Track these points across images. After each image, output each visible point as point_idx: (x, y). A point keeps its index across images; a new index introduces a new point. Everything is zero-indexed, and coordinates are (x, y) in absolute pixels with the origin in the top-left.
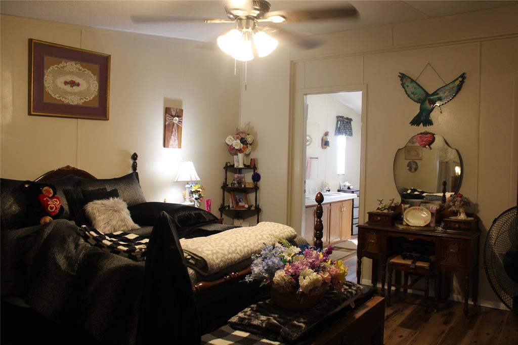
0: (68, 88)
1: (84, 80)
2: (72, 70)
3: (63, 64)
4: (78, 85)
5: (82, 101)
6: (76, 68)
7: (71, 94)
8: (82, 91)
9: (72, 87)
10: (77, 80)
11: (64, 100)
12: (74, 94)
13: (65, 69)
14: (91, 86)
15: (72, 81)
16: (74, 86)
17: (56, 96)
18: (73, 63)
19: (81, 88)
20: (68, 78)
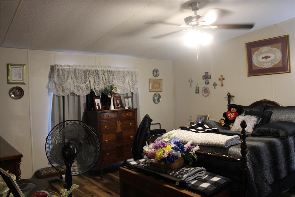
0: (264, 60)
1: (272, 54)
2: (265, 51)
3: (261, 49)
4: (269, 57)
5: (273, 65)
6: (268, 49)
7: (266, 63)
8: (272, 60)
9: (266, 59)
10: (268, 55)
11: (262, 66)
12: (268, 62)
13: (262, 51)
14: (277, 55)
15: (266, 56)
16: (267, 58)
17: (259, 66)
18: (266, 47)
19: (271, 58)
20: (264, 55)
